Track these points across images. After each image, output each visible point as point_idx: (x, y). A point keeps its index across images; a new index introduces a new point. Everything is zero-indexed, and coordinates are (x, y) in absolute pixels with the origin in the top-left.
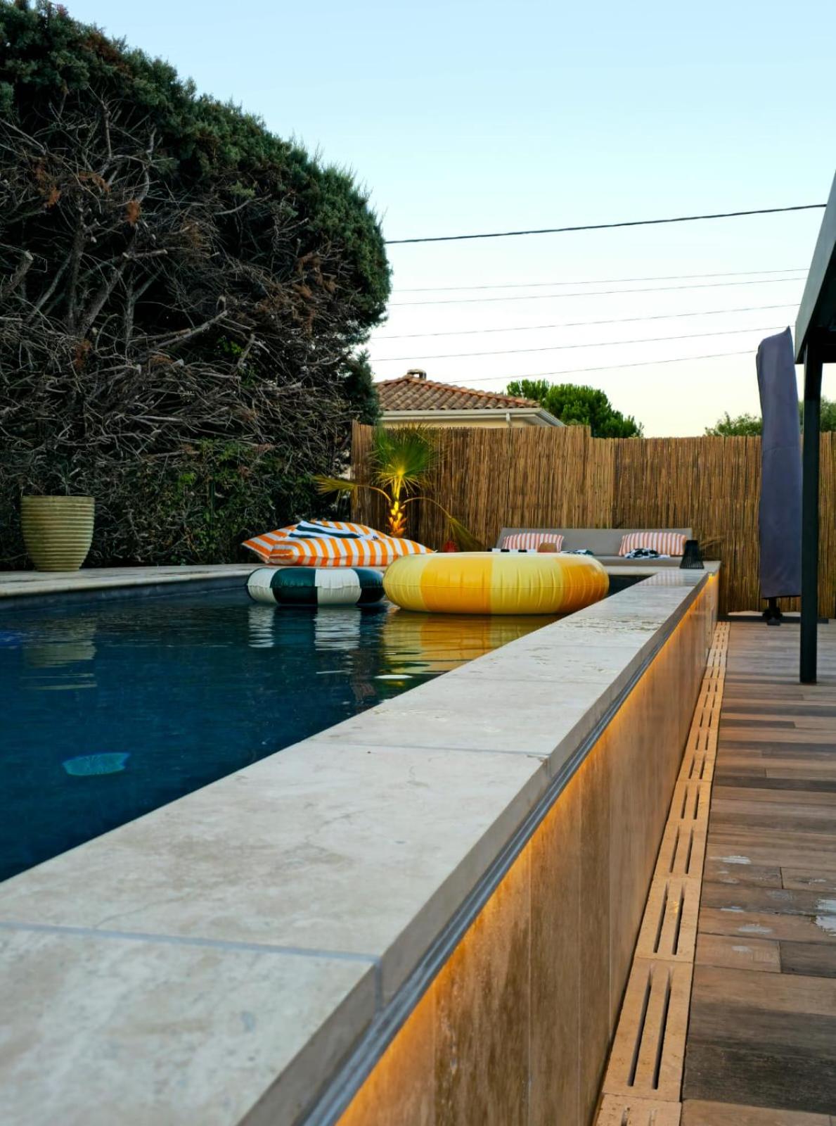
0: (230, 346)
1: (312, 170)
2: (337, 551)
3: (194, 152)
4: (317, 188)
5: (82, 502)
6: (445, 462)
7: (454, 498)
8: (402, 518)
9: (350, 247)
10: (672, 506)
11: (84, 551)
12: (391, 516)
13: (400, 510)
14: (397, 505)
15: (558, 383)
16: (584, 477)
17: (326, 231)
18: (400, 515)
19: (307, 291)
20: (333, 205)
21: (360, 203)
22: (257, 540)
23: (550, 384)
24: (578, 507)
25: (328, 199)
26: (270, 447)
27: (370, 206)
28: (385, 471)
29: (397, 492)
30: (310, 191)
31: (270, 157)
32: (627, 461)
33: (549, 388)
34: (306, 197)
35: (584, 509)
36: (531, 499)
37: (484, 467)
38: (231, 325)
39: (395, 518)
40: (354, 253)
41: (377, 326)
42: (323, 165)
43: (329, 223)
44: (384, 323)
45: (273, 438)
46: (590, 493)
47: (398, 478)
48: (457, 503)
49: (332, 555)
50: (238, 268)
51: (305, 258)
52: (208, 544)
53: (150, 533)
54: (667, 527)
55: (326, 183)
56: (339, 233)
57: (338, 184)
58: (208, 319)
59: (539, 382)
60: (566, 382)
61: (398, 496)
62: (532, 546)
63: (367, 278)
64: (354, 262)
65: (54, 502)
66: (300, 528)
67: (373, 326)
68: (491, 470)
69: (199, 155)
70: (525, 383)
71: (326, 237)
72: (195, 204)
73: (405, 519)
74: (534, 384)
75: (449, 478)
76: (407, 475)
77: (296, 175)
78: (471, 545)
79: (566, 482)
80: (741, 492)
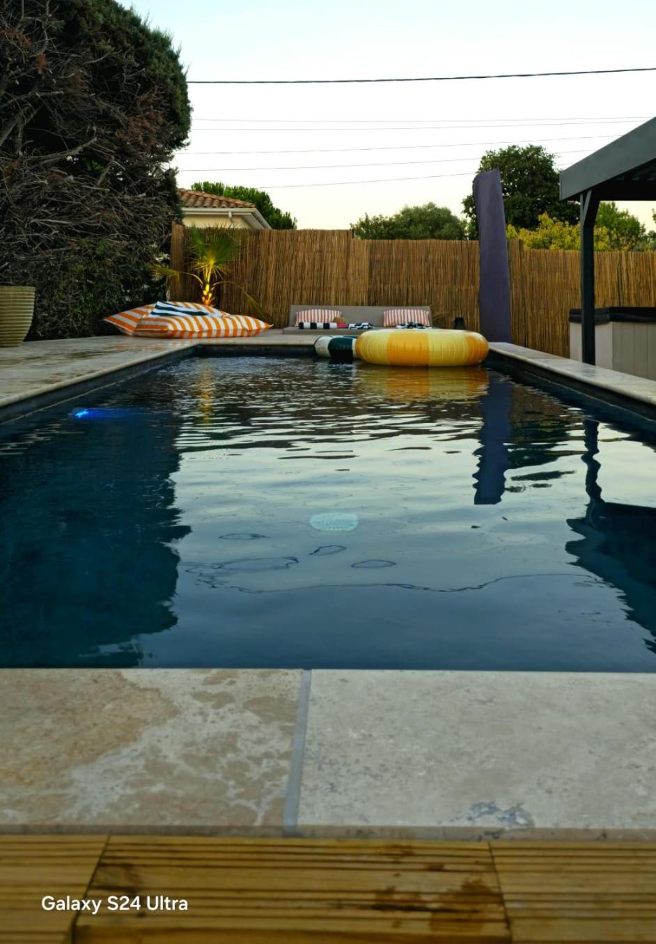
0: (92, 165)
1: (144, 30)
2: (200, 327)
3: (75, 16)
4: (149, 46)
5: (29, 291)
6: (242, 255)
7: (248, 282)
8: (212, 297)
9: (169, 91)
10: (410, 289)
11: (25, 330)
12: (203, 295)
13: (210, 291)
14: (208, 287)
15: (232, 186)
16: (347, 267)
17: (154, 78)
18: (210, 295)
19: (147, 124)
20: (159, 58)
21: (174, 57)
22: (117, 317)
23: (225, 186)
24: (343, 289)
25: (156, 54)
26: (125, 243)
27: (181, 61)
28: (201, 261)
29: (208, 277)
30: (144, 48)
31: (118, 20)
32: (379, 256)
33: (225, 189)
34: (140, 52)
35: (348, 290)
36: (308, 283)
37: (272, 259)
38: (99, 148)
39: (207, 297)
40: (171, 95)
41: (180, 149)
42: (152, 27)
43: (157, 72)
44: (187, 147)
45: (127, 236)
46: (352, 279)
47: (209, 266)
48: (250, 286)
49: (197, 329)
50: (103, 105)
51: (142, 98)
52: (83, 320)
53: (49, 313)
54: (407, 305)
55: (154, 42)
56: (163, 80)
57: (161, 42)
58: (83, 144)
59: (217, 184)
60: (238, 185)
61: (208, 280)
62: (320, 320)
63: (178, 114)
64: (170, 101)
65: (8, 291)
66: (157, 307)
67: (177, 149)
68: (277, 261)
69: (80, 19)
70: (206, 184)
71: (154, 82)
72: (73, 55)
73: (214, 298)
74: (213, 185)
75: (244, 267)
76: (216, 264)
77: (135, 35)
78: (263, 316)
79: (335, 270)
80: (458, 279)
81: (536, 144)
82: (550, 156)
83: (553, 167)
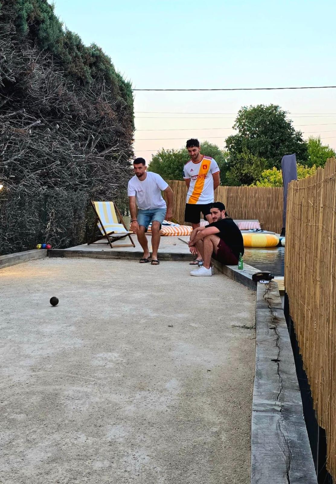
81: (275, 104)
82: (284, 112)
83: (285, 119)
